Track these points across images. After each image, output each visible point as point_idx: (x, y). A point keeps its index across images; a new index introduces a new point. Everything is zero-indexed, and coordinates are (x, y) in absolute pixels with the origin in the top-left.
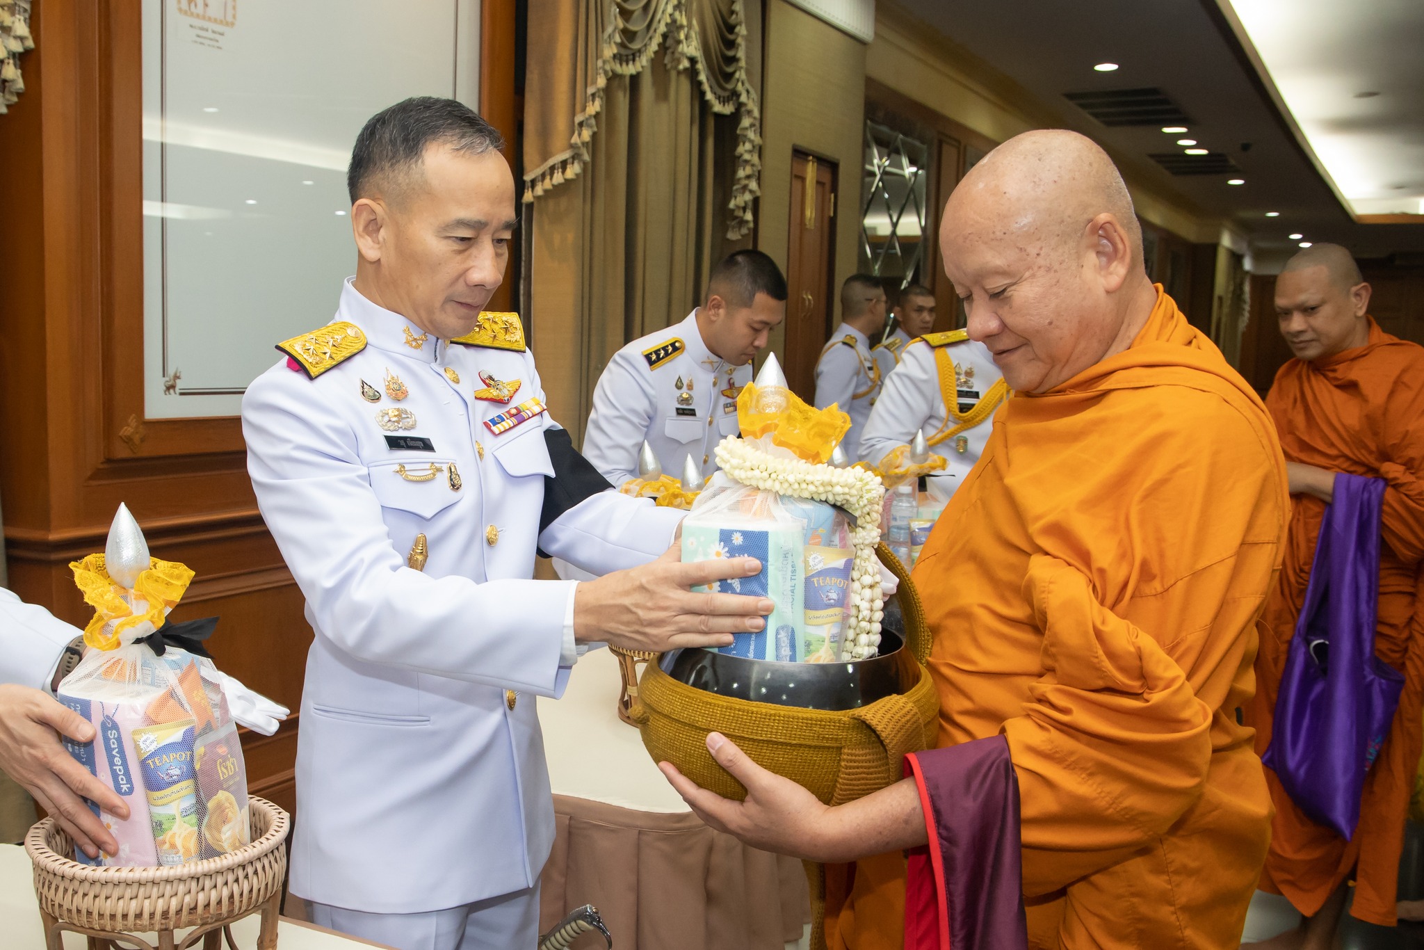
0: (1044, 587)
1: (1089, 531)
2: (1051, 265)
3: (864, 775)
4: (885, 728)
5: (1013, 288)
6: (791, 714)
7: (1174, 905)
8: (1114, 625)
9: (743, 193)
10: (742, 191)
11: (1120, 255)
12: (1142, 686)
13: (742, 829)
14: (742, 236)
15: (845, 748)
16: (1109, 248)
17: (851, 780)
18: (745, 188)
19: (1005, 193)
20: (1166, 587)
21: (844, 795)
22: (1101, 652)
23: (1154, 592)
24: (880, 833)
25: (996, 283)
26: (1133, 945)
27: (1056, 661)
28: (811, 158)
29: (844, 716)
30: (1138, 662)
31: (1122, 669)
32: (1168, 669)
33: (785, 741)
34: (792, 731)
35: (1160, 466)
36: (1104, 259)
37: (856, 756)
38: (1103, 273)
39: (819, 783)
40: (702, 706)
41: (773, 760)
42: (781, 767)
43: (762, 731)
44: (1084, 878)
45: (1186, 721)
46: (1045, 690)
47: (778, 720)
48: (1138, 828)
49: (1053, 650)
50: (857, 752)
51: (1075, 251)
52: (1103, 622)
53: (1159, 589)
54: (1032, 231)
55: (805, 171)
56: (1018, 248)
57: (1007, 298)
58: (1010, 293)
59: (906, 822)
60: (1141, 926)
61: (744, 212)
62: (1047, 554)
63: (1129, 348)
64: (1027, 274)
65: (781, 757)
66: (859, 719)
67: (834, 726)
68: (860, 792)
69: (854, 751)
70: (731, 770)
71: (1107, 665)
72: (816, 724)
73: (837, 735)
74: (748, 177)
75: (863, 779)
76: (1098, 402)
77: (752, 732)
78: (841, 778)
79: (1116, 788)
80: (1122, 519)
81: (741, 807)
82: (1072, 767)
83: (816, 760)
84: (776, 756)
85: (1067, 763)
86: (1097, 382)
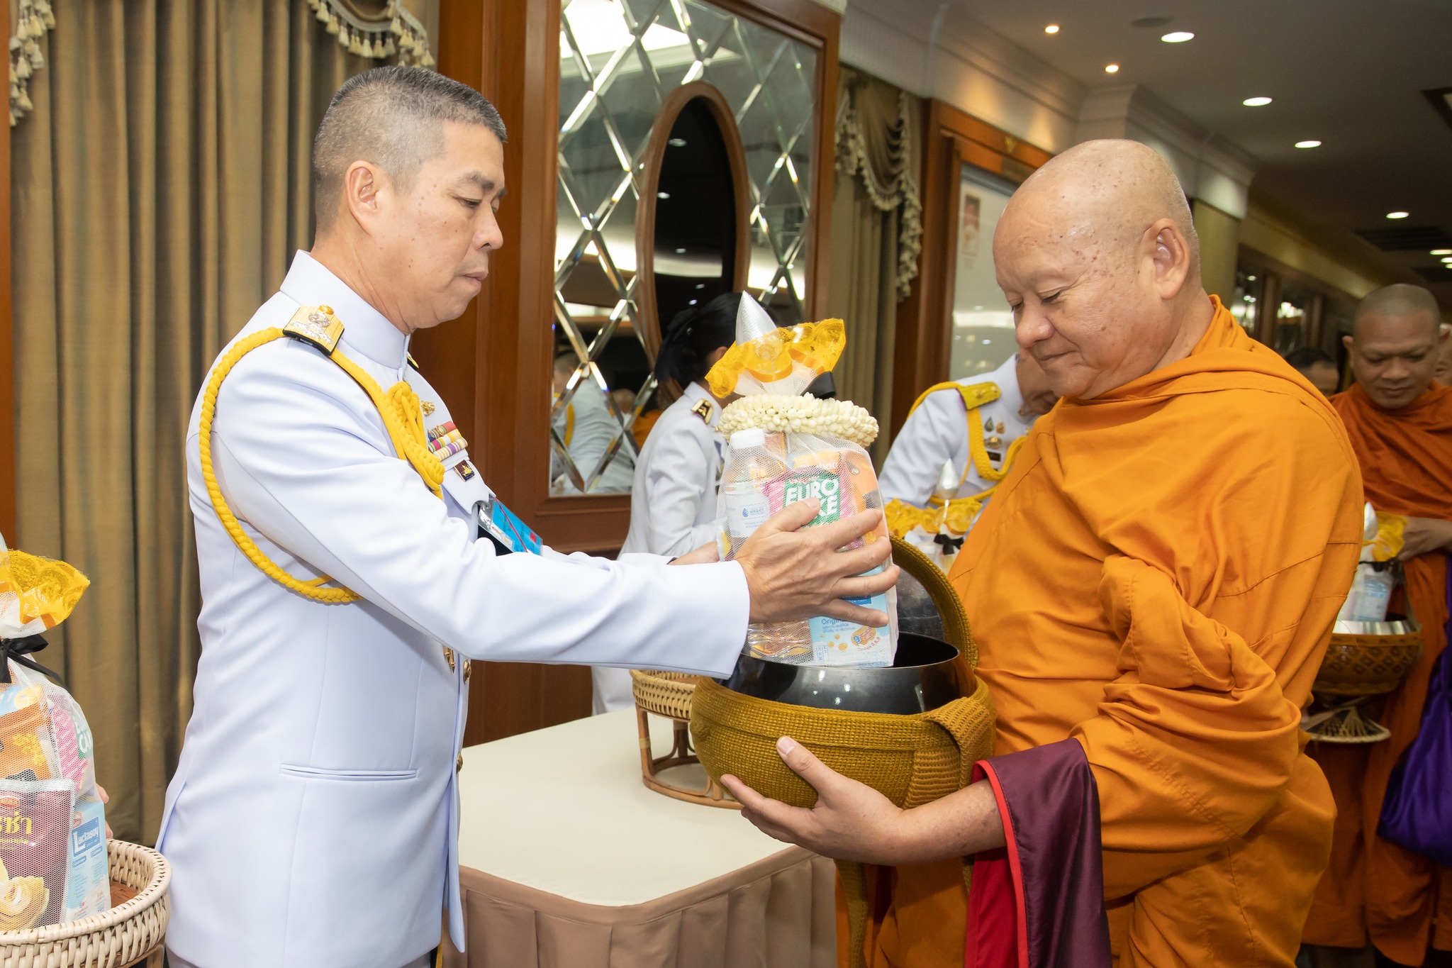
0: (1128, 586)
1: (1169, 531)
2: (1107, 269)
3: (936, 779)
4: (959, 728)
5: (1067, 292)
6: (862, 719)
7: (1240, 905)
8: (1200, 622)
11: (1177, 262)
12: (1230, 684)
13: (812, 834)
15: (918, 752)
16: (1167, 256)
17: (924, 784)
19: (1063, 197)
20: (1250, 586)
21: (916, 799)
22: (1190, 650)
23: (1236, 592)
24: (959, 834)
25: (1049, 287)
27: (1141, 659)
29: (916, 720)
30: (1228, 661)
31: (1211, 667)
32: (1256, 666)
33: (858, 746)
34: (864, 736)
35: (1241, 465)
36: (1161, 266)
37: (930, 759)
38: (1159, 280)
39: (892, 788)
40: (769, 716)
41: (845, 766)
42: (853, 773)
43: (833, 737)
44: (1157, 882)
45: (1277, 719)
46: (1127, 689)
47: (850, 726)
48: (1221, 829)
49: (1137, 648)
50: (930, 755)
51: (1132, 256)
52: (1191, 621)
53: (1242, 588)
54: (1090, 235)
56: (1074, 251)
57: (1059, 302)
58: (1064, 298)
59: (985, 824)
60: (1211, 927)
62: (1124, 554)
63: (1190, 355)
64: (1082, 278)
65: (852, 761)
66: (933, 722)
67: (907, 730)
68: (932, 796)
69: (927, 755)
70: (802, 774)
71: (1196, 662)
72: (888, 729)
73: (910, 739)
75: (935, 782)
76: (1163, 406)
77: (824, 739)
78: (914, 782)
79: (1200, 789)
80: (1202, 519)
81: (811, 813)
82: (1156, 768)
83: (888, 765)
84: (848, 762)
85: (1152, 764)
86: (1159, 387)
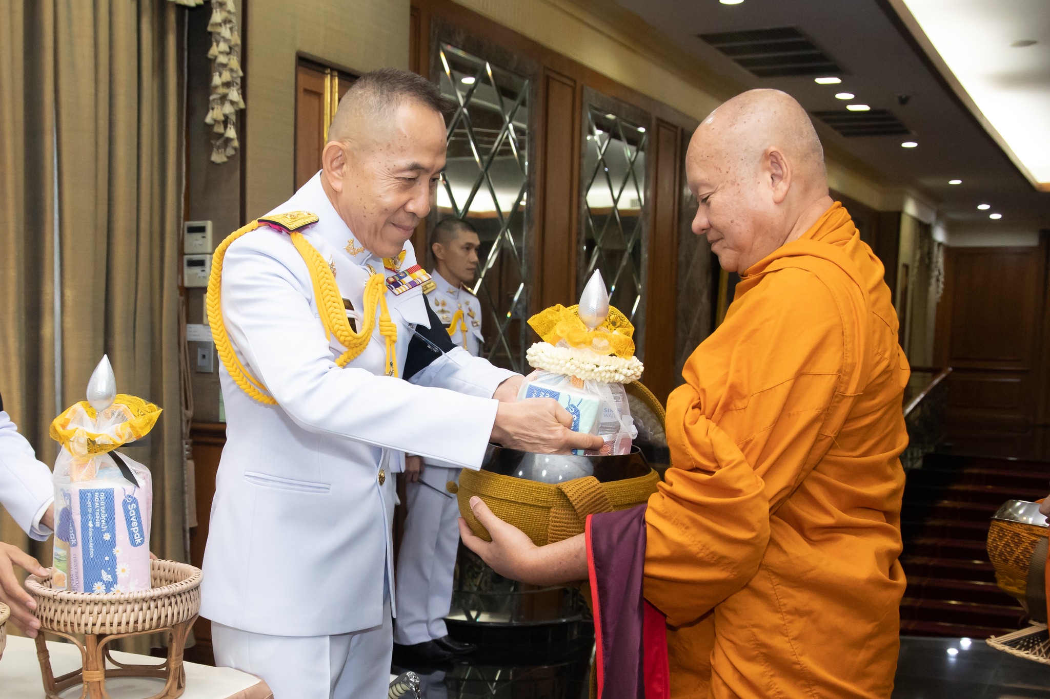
2: (737, 180)
3: (562, 528)
5: (713, 195)
7: (787, 636)
9: (223, 104)
10: (219, 101)
11: (783, 176)
12: (717, 467)
14: (228, 157)
15: (552, 508)
17: (554, 530)
18: (224, 98)
19: (713, 128)
20: (748, 403)
22: (687, 442)
24: (561, 563)
25: (702, 192)
26: (762, 665)
28: (328, 71)
29: (552, 487)
31: (702, 454)
37: (559, 515)
38: (772, 189)
39: (538, 532)
41: (508, 513)
42: (512, 518)
50: (558, 512)
51: (754, 171)
54: (725, 156)
55: (322, 86)
56: (716, 167)
57: (709, 202)
58: (710, 199)
59: (577, 556)
60: (763, 650)
61: (226, 127)
64: (720, 187)
67: (546, 493)
71: (691, 450)
72: (535, 491)
73: (548, 499)
74: (227, 85)
75: (564, 531)
78: (550, 529)
79: (706, 538)
81: (489, 545)
82: (675, 523)
83: (534, 515)
84: (509, 510)
85: (673, 519)
